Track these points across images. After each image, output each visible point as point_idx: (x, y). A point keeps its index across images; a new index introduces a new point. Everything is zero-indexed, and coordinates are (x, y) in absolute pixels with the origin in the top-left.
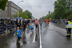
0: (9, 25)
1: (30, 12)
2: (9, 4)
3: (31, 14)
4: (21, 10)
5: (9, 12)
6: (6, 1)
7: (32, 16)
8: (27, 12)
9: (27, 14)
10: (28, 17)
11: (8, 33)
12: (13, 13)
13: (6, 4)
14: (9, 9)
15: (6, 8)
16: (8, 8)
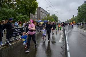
0: (38, 27)
1: (56, 16)
2: (39, 9)
3: (57, 18)
4: (48, 14)
5: (39, 16)
6: (36, 7)
7: (58, 19)
8: (54, 16)
9: (54, 18)
10: (54, 20)
11: (38, 34)
12: (42, 17)
13: (36, 9)
14: (39, 13)
15: (36, 12)
16: (37, 13)
